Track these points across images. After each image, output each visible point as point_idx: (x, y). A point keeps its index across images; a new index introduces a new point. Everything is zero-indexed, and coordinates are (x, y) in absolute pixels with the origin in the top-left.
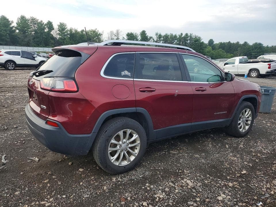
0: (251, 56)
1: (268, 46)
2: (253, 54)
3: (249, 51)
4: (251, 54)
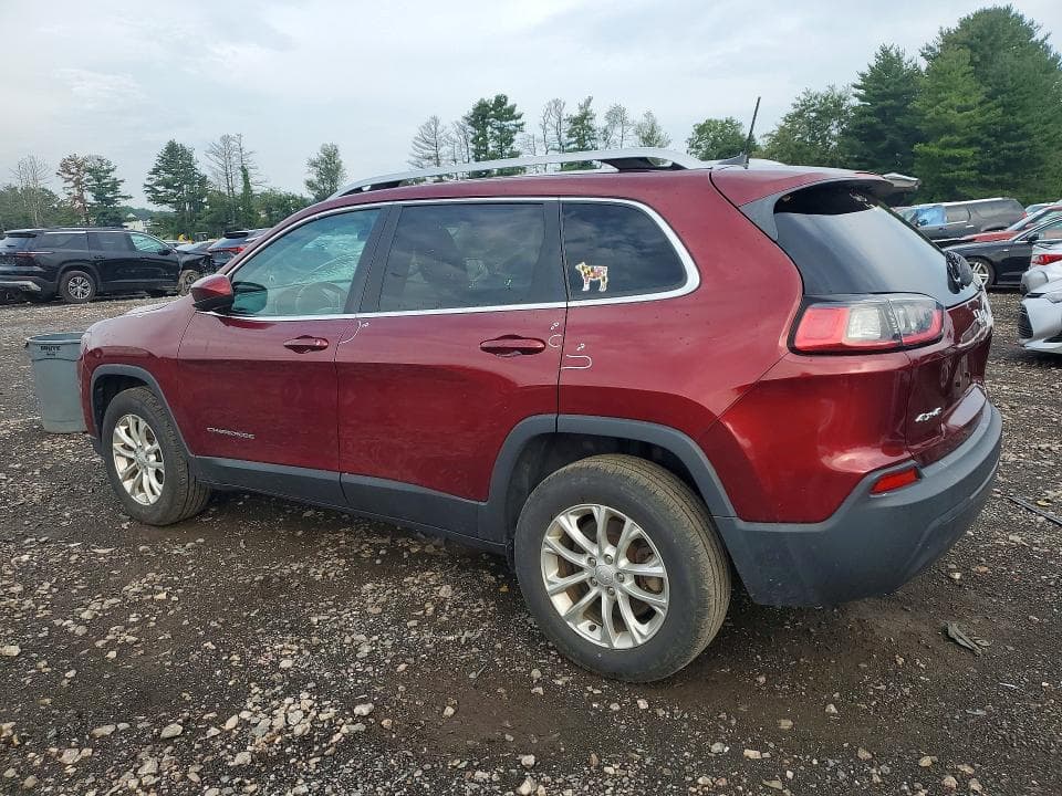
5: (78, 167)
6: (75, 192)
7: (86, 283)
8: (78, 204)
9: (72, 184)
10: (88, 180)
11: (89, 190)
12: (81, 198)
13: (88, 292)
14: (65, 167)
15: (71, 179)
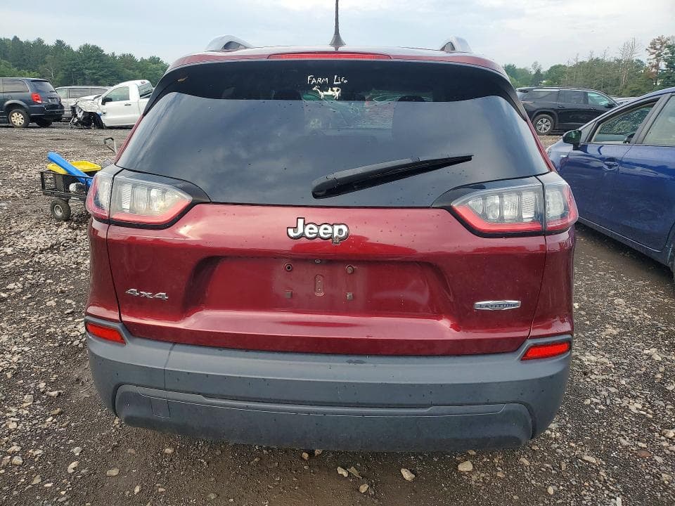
0: (85, 79)
1: (113, 54)
2: (87, 72)
3: (75, 64)
4: (83, 74)
5: (662, 44)
6: (654, 62)
7: (549, 123)
8: (654, 70)
9: (654, 56)
10: (666, 54)
11: (665, 60)
12: (657, 66)
13: (548, 129)
14: (653, 45)
15: (654, 53)
